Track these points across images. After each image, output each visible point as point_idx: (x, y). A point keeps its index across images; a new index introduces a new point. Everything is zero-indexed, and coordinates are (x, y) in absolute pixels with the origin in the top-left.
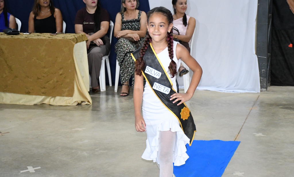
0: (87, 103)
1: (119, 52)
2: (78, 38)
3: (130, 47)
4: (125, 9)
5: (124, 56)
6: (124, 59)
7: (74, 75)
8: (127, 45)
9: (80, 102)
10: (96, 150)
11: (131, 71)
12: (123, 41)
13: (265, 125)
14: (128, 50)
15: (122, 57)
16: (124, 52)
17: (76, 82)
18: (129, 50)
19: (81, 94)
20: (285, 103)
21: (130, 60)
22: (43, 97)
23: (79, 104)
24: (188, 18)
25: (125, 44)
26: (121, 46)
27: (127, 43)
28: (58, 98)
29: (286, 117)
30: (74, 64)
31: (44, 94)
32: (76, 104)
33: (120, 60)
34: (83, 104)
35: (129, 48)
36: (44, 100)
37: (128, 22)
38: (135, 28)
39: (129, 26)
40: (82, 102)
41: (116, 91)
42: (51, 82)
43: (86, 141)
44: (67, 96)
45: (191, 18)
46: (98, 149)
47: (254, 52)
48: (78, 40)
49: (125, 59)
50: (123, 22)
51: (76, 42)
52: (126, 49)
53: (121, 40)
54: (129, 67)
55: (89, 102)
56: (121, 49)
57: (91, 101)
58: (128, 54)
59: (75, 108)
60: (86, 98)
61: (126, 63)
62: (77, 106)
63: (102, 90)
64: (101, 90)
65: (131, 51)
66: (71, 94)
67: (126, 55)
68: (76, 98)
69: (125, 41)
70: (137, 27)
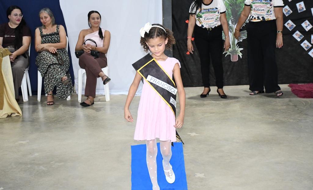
0: (17, 114)
1: (42, 64)
2: (3, 53)
3: (53, 59)
5: (48, 68)
6: (47, 71)
7: (3, 88)
8: (50, 58)
9: (10, 114)
10: (52, 163)
11: (54, 83)
12: (45, 54)
13: (192, 125)
14: (51, 62)
15: (45, 69)
16: (47, 64)
17: (5, 95)
18: (53, 62)
19: (11, 106)
20: (195, 103)
21: (53, 72)
23: (9, 116)
24: (103, 31)
25: (48, 57)
26: (44, 58)
27: (50, 56)
29: (205, 116)
30: (3, 78)
32: (6, 116)
33: (44, 72)
34: (13, 115)
35: (52, 61)
37: (47, 35)
38: (55, 40)
39: (49, 38)
40: (12, 114)
41: (39, 100)
43: (36, 154)
45: (106, 31)
46: (53, 162)
48: (3, 55)
49: (49, 71)
50: (42, 36)
51: (2, 57)
52: (50, 62)
53: (44, 53)
54: (53, 78)
55: (18, 113)
56: (45, 62)
57: (20, 112)
58: (51, 66)
59: (6, 120)
60: (16, 110)
61: (50, 74)
62: (8, 118)
63: (25, 100)
65: (54, 63)
67: (49, 67)
68: (7, 110)
69: (48, 54)
70: (56, 39)
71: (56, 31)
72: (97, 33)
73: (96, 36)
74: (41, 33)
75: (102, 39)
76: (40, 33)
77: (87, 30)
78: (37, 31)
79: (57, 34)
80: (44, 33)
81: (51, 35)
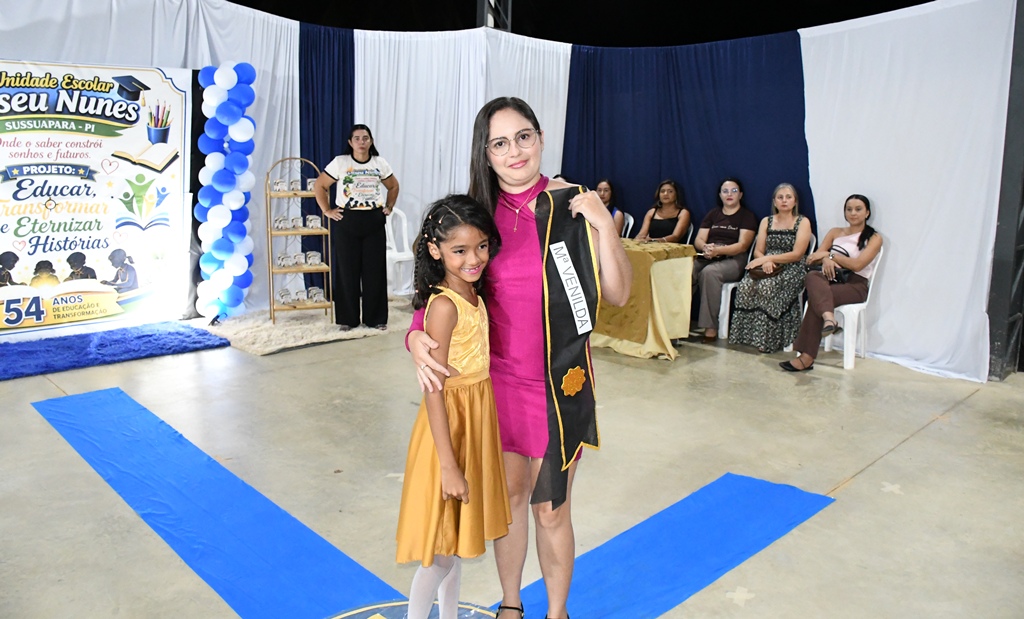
0: (666, 357)
4: (777, 211)
9: (656, 354)
17: (653, 321)
19: (660, 341)
22: (607, 337)
23: (655, 357)
28: (626, 342)
31: (608, 333)
32: (648, 356)
34: (661, 357)
36: (608, 341)
37: (776, 233)
38: (786, 244)
39: (777, 240)
40: (660, 354)
42: (617, 316)
44: (638, 341)
47: (984, 308)
48: (672, 255)
50: (769, 232)
55: (669, 355)
57: (672, 355)
59: (648, 362)
60: (666, 349)
62: (652, 361)
64: (720, 336)
66: (642, 340)
68: (651, 346)
70: (789, 243)
71: (792, 228)
72: (855, 237)
73: (851, 242)
74: (769, 226)
75: (860, 249)
76: (766, 225)
77: (842, 230)
78: (764, 221)
79: (793, 233)
80: (773, 228)
81: (781, 233)
